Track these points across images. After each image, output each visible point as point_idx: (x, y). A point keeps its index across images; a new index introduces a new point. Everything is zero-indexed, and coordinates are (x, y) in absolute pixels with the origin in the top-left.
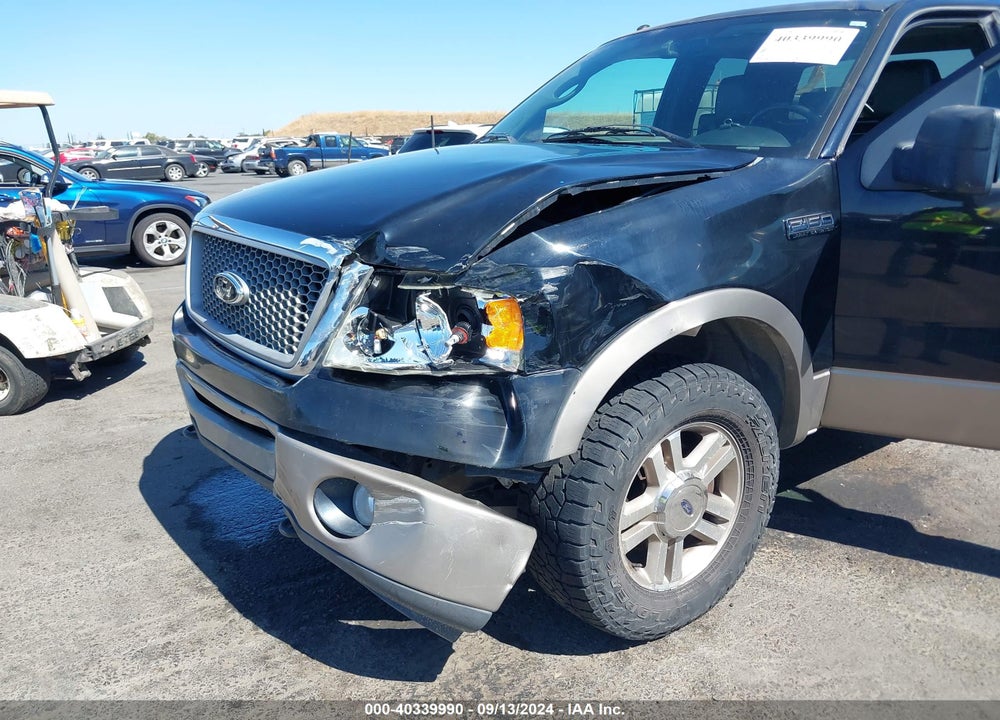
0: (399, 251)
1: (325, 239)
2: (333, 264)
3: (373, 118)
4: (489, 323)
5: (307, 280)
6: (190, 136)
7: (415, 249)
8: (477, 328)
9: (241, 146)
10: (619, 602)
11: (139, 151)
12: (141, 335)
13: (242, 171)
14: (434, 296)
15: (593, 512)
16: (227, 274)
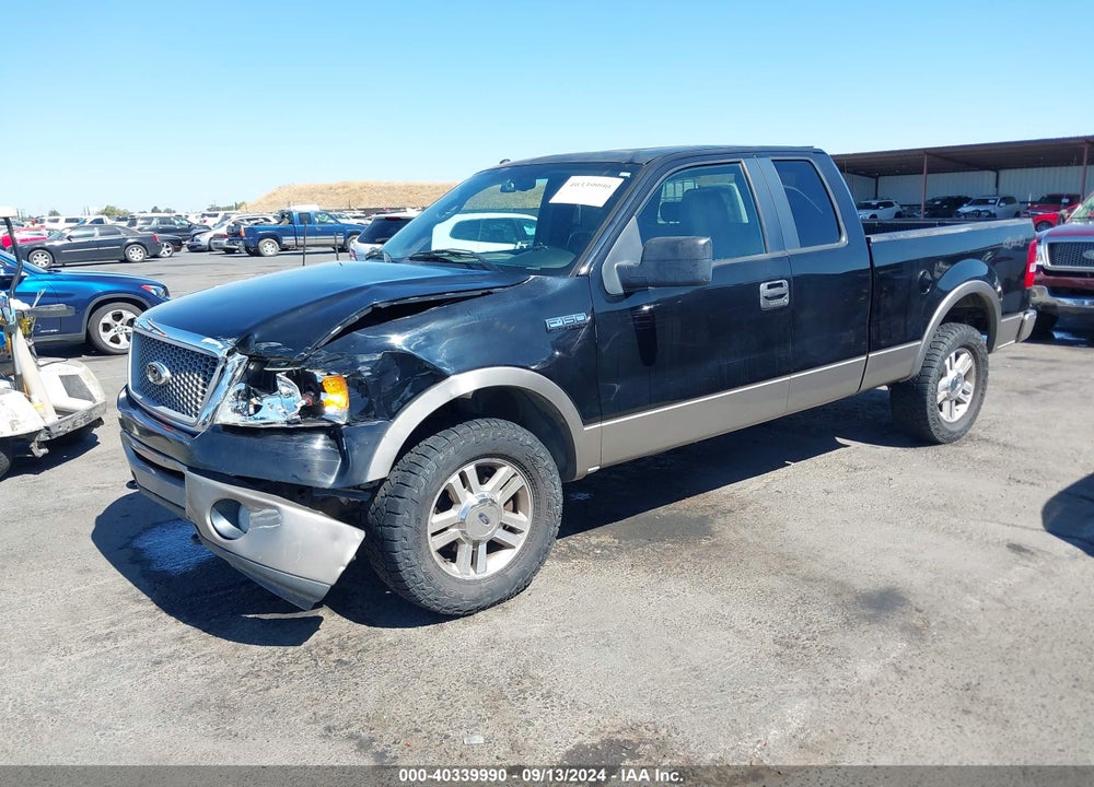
0: (264, 345)
1: (216, 339)
2: (222, 354)
3: (357, 188)
4: (324, 391)
5: (207, 366)
6: (155, 210)
7: (274, 344)
8: (318, 396)
9: (210, 222)
10: (429, 584)
11: (96, 231)
12: (95, 417)
13: (210, 250)
14: (289, 375)
15: (405, 518)
16: (155, 363)
